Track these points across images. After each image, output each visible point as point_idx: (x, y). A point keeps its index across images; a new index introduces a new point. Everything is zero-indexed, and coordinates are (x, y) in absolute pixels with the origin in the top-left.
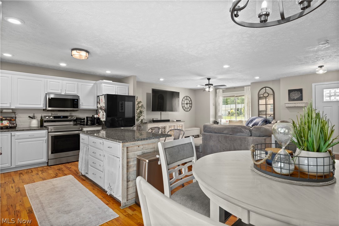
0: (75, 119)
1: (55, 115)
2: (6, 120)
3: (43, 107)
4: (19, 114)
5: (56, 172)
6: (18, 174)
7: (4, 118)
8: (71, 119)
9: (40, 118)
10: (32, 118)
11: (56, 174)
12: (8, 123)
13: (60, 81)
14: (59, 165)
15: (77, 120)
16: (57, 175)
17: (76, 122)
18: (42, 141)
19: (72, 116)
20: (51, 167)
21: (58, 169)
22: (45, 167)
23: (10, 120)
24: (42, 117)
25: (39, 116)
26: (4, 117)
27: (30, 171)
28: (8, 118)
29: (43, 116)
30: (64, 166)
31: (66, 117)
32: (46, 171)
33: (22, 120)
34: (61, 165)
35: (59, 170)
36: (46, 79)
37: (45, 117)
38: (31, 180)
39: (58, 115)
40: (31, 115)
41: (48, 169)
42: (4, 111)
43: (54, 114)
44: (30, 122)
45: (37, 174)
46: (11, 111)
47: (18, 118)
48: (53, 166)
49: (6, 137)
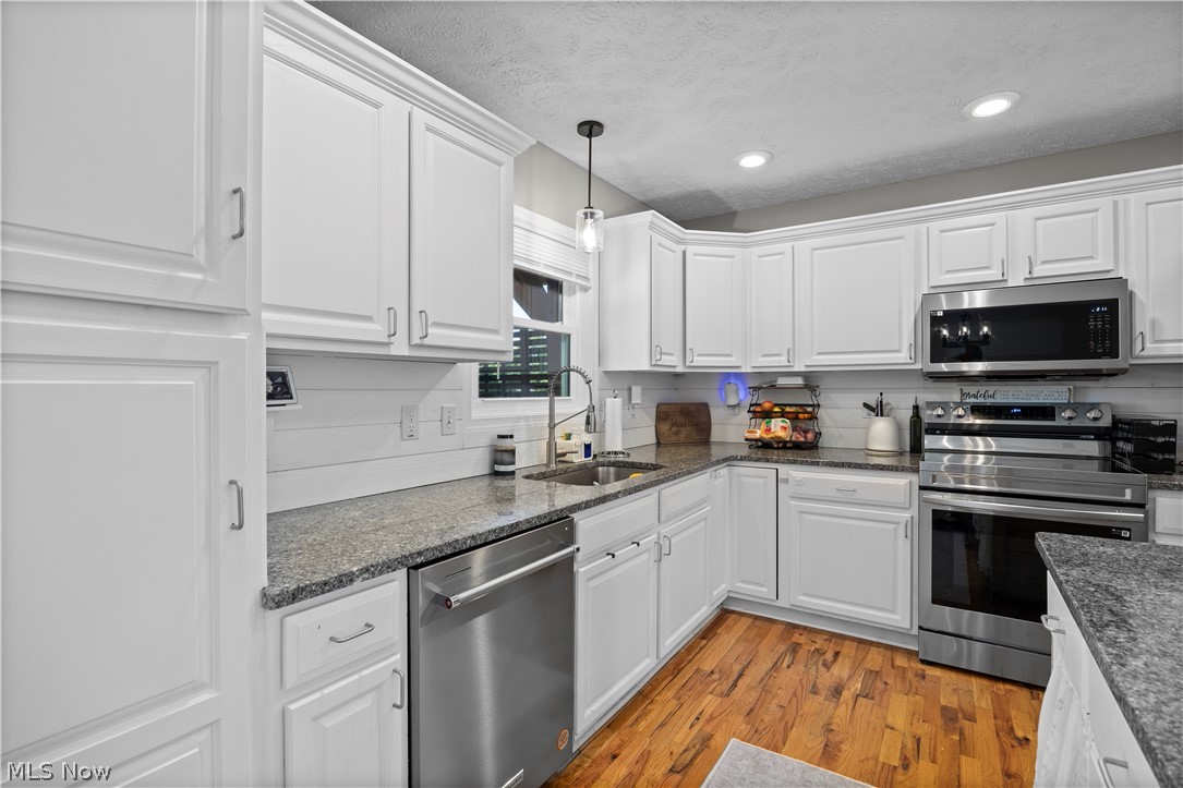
0: (1106, 422)
1: (981, 400)
2: (783, 415)
3: (908, 361)
4: (831, 395)
5: (923, 730)
6: (782, 648)
7: (776, 409)
8: (1074, 423)
9: (910, 413)
10: (878, 410)
11: (910, 744)
12: (785, 428)
13: (998, 217)
14: (975, 683)
15: (1120, 434)
16: (906, 767)
17: (1114, 441)
18: (894, 526)
19: (1080, 407)
20: (931, 671)
21: (944, 709)
22: (900, 661)
23: (794, 418)
24: (916, 408)
25: (902, 403)
26: (776, 405)
27: (829, 656)
28: (788, 409)
29: (920, 404)
30: (996, 698)
31: (1047, 412)
32: (883, 692)
33: (840, 417)
34: (985, 682)
35: (950, 717)
36: (923, 227)
37: (932, 405)
38: (783, 717)
39: (1000, 399)
40: (872, 400)
41: (904, 678)
42: (781, 381)
43: (975, 396)
44: (868, 428)
45: (837, 691)
46: (799, 381)
47: (828, 410)
48: (937, 672)
49: (761, 481)
